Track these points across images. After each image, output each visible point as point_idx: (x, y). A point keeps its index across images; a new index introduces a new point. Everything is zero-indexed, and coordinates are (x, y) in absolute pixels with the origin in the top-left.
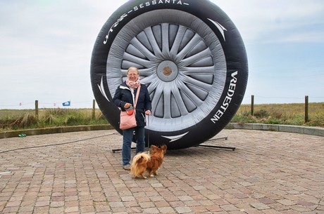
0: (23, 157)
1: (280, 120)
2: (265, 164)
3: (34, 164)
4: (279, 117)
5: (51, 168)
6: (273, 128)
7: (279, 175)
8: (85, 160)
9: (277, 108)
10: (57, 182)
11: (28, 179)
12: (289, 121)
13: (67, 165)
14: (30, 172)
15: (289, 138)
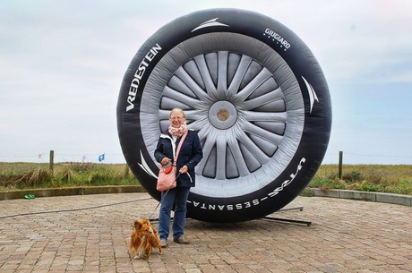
0: (22, 226)
1: (378, 186)
2: (351, 246)
3: (34, 236)
4: (377, 182)
5: (56, 242)
6: (368, 197)
7: (366, 262)
8: (104, 233)
9: (380, 170)
10: (58, 262)
11: (21, 257)
12: (390, 188)
13: (78, 239)
14: (24, 247)
15: (389, 211)
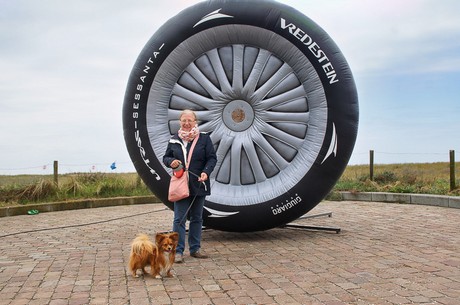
0: (24, 245)
1: (413, 186)
3: (37, 255)
4: (411, 182)
5: (61, 261)
6: (402, 199)
8: (114, 249)
9: (416, 169)
10: (64, 283)
11: (24, 279)
12: (426, 188)
13: (86, 256)
14: (27, 268)
15: (424, 214)
